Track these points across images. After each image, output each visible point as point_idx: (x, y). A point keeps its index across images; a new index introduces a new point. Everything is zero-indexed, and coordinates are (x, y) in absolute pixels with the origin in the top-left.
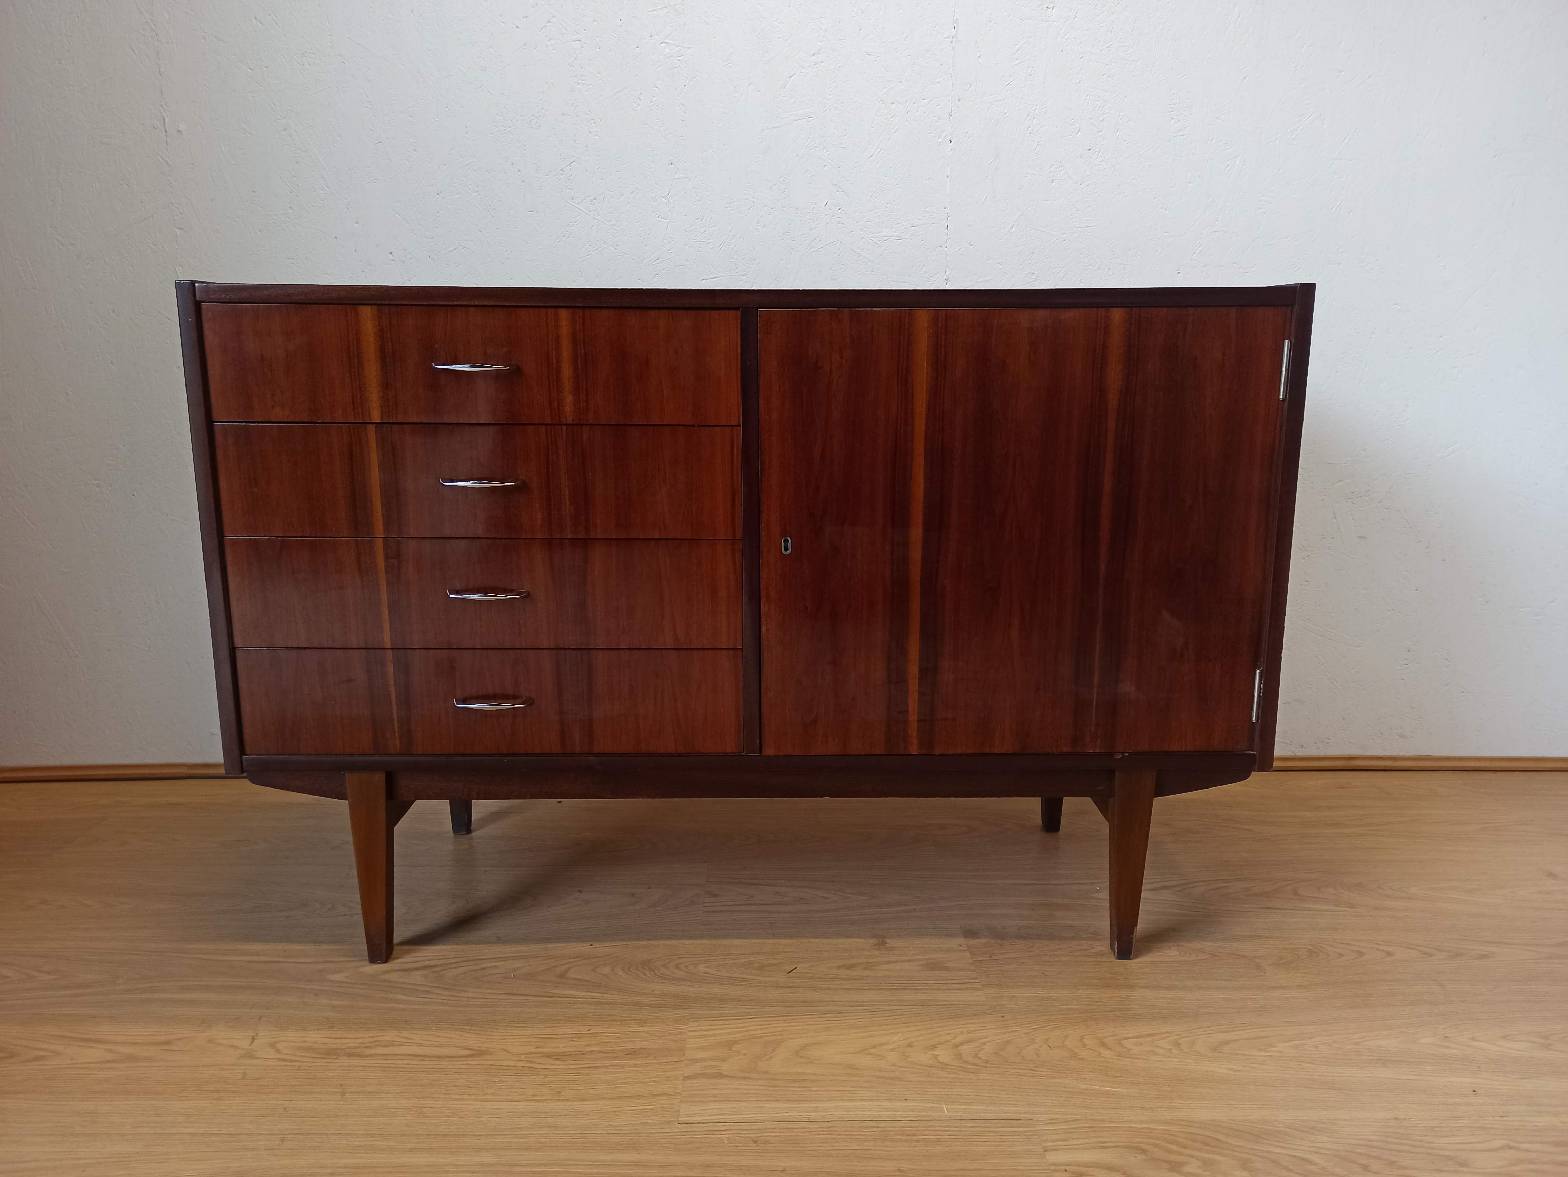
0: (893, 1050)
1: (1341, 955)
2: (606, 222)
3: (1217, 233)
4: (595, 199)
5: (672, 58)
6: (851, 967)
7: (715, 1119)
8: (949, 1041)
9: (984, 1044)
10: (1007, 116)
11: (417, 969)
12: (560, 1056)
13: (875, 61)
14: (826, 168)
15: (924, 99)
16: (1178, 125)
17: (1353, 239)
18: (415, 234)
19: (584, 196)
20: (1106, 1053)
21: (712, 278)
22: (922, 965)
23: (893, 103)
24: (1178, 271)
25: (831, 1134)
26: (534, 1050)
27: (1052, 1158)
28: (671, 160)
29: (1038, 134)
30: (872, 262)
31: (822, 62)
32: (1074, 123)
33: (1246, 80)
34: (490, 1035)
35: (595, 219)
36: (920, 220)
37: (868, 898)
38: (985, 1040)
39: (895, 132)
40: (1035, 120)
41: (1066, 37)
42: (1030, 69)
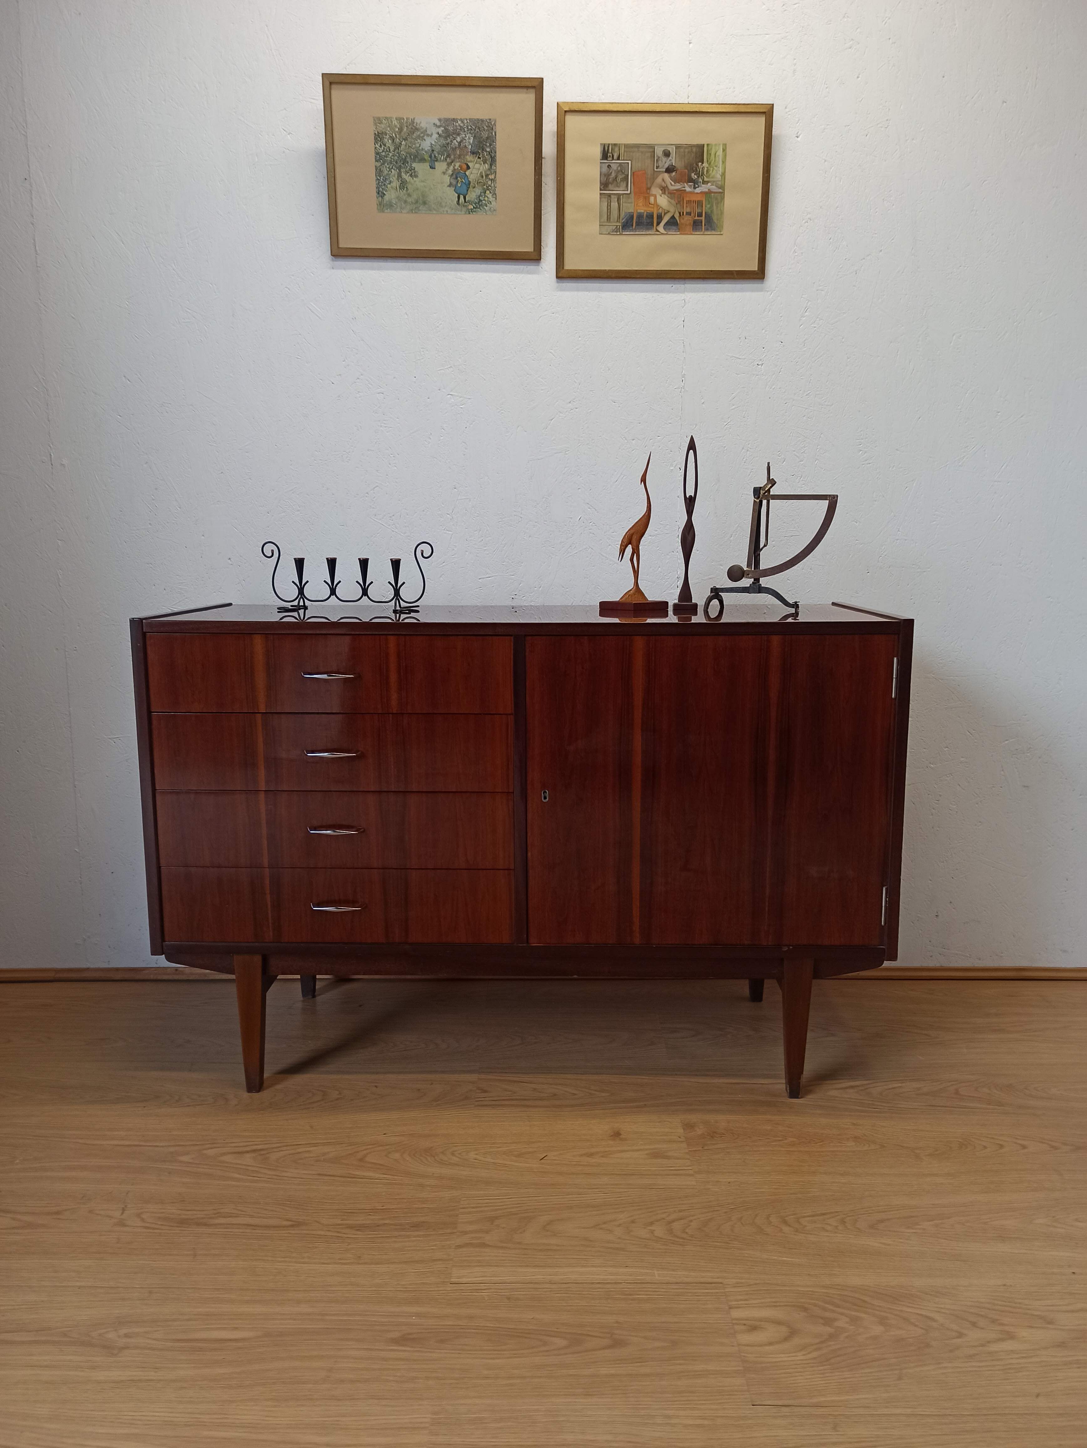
0: (619, 1225)
1: (985, 1147)
2: (402, 534)
3: (898, 541)
4: (393, 516)
5: (456, 406)
6: (591, 1155)
7: (477, 1280)
8: (664, 1219)
9: (691, 1221)
10: (726, 449)
11: (248, 1152)
12: (360, 1228)
13: (619, 406)
14: (580, 490)
15: (659, 436)
16: (865, 455)
17: (1012, 545)
18: (249, 544)
19: (384, 513)
20: (786, 1229)
21: (487, 577)
22: (647, 1154)
23: (633, 440)
24: (868, 571)
25: (567, 1293)
26: (340, 1222)
27: (735, 1314)
28: (454, 486)
29: (751, 463)
31: (576, 408)
32: (780, 455)
33: (920, 419)
34: (306, 1210)
35: (393, 531)
36: (657, 531)
37: (609, 1094)
38: (692, 1218)
39: (636, 462)
40: (748, 452)
41: (773, 388)
42: (744, 413)
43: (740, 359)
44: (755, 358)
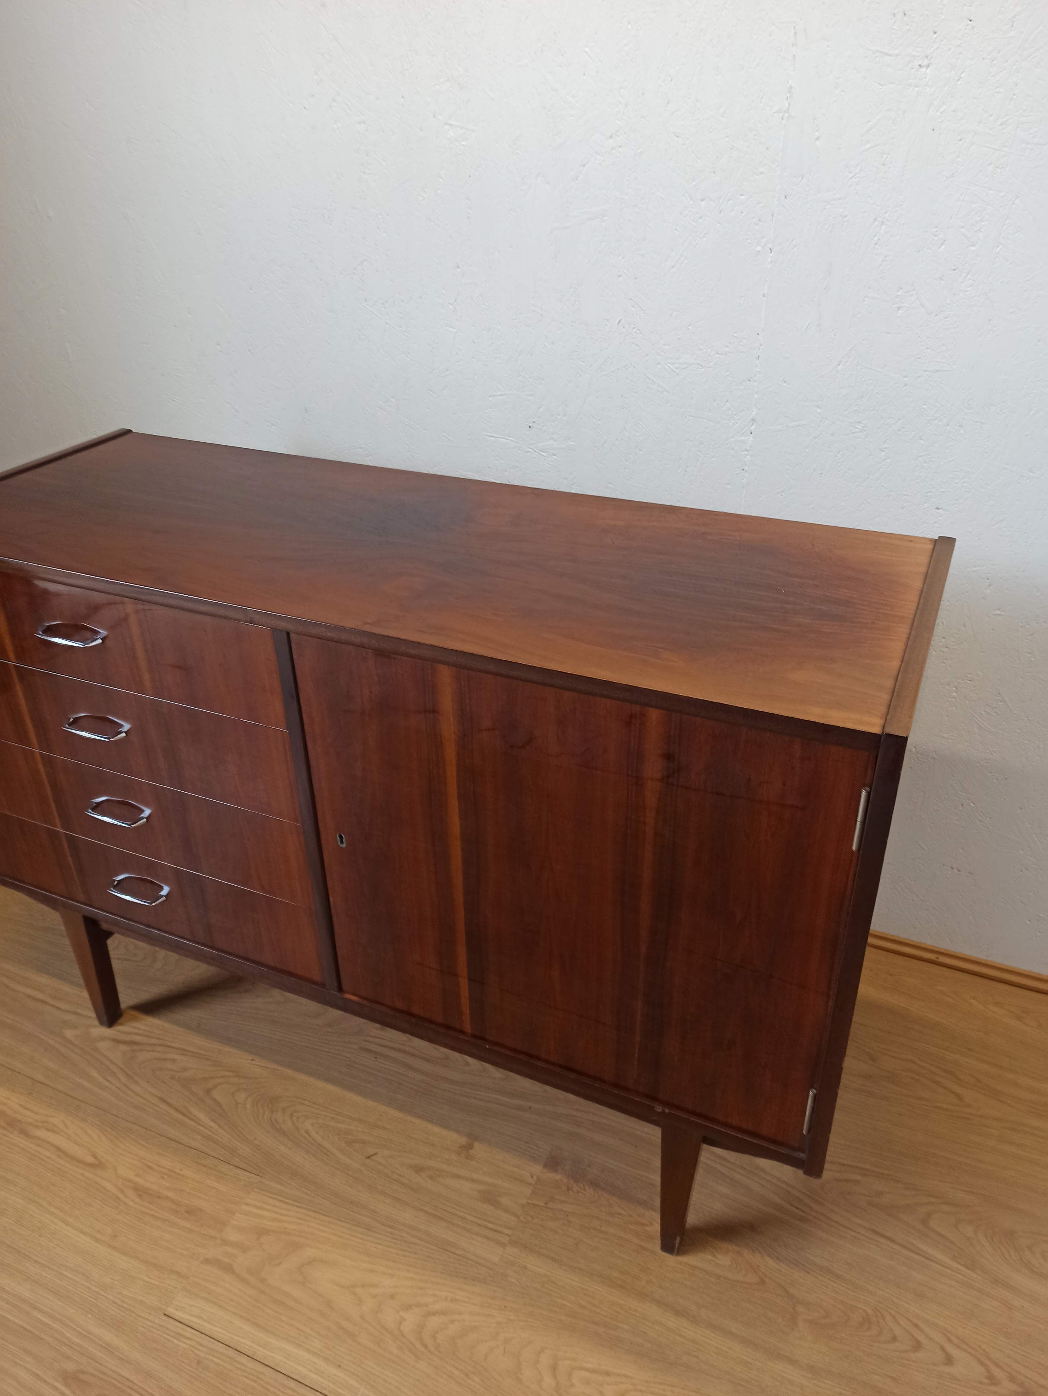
0: (375, 1296)
4: (386, 302)
7: (190, 1321)
8: (427, 1305)
10: (846, 219)
12: (143, 1193)
13: (684, 144)
14: (621, 278)
15: (742, 195)
20: (548, 1381)
22: (480, 1191)
23: (703, 200)
26: (132, 1177)
30: (668, 392)
31: (620, 147)
34: (118, 1146)
35: (387, 323)
36: (727, 347)
37: (503, 1076)
38: (457, 1317)
39: (704, 237)
40: (883, 227)
41: (942, 109)
42: (885, 156)
43: (890, 55)
44: (917, 54)
